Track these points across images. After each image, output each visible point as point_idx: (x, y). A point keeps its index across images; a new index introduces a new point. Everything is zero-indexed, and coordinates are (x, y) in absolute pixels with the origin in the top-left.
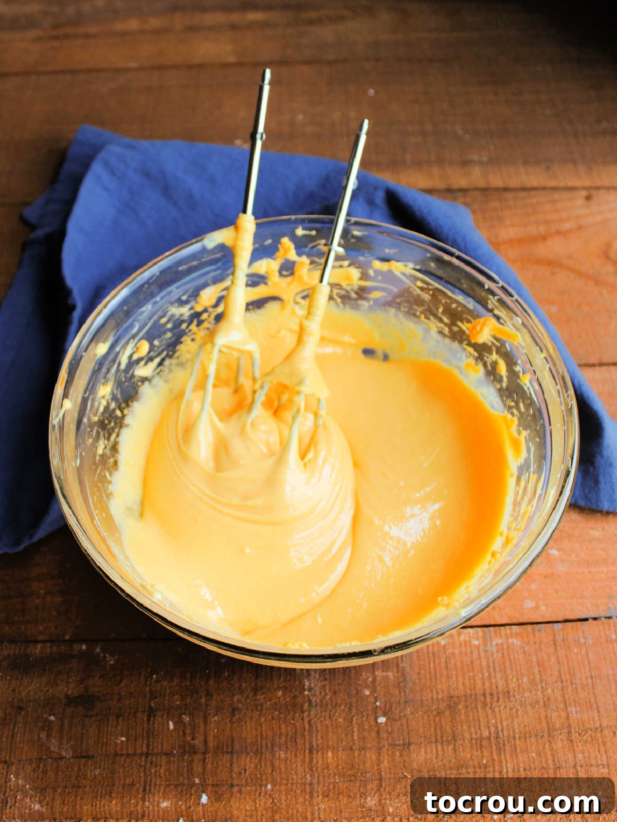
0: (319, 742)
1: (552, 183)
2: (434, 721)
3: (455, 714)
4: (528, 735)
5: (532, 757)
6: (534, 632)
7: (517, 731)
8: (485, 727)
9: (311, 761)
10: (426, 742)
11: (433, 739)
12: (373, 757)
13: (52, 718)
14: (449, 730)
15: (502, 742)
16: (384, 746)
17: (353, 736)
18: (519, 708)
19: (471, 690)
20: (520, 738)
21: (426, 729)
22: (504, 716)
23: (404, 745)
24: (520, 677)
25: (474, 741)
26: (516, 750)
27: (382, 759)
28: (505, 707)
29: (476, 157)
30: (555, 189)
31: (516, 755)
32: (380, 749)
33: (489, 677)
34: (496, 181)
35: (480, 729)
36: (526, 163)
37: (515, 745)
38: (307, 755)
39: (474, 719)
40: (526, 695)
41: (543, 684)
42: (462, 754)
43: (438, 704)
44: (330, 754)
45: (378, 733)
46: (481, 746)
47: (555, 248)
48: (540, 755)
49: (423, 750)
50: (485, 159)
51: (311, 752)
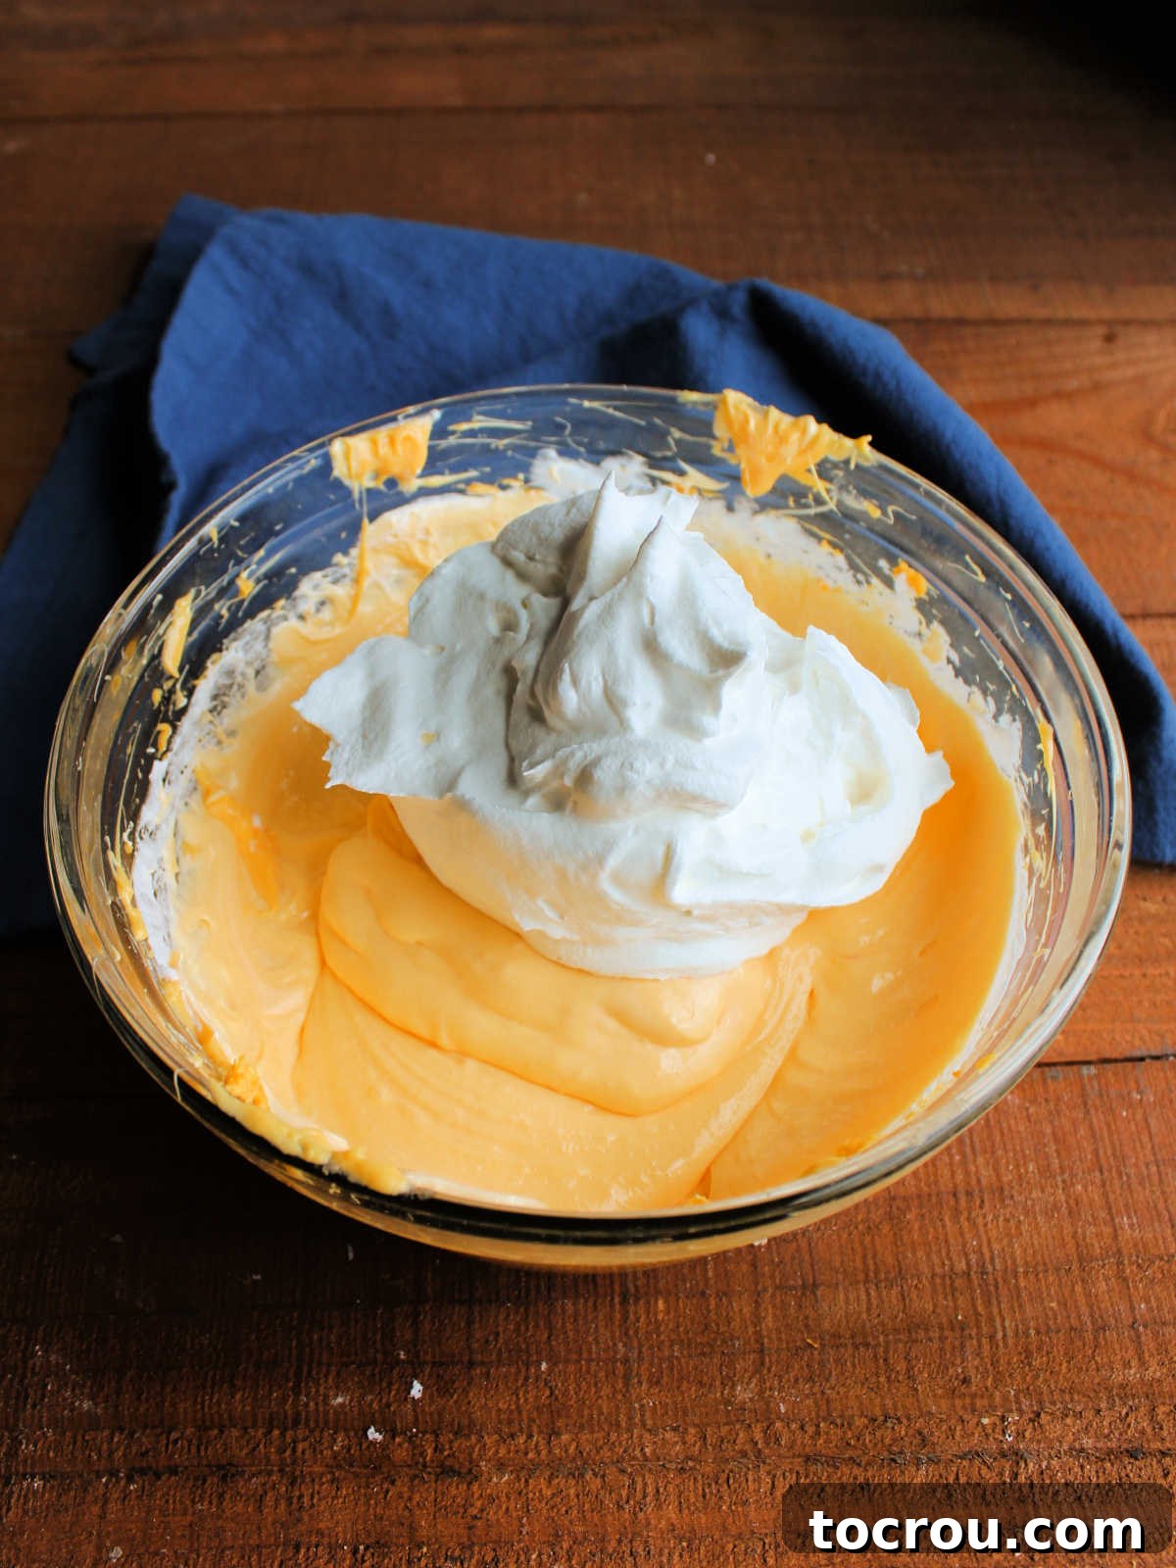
0: (639, 1283)
1: (1042, 313)
2: (862, 1243)
3: (901, 1230)
4: (1040, 1268)
5: (1052, 1309)
6: (1044, 1081)
7: (1019, 1261)
8: (959, 1255)
9: (625, 1318)
10: (847, 1283)
11: (861, 1277)
12: (745, 1311)
13: (118, 1238)
14: (890, 1260)
15: (992, 1282)
16: (765, 1289)
17: (706, 1271)
18: (1022, 1218)
19: (929, 1186)
20: (1026, 1273)
21: (846, 1259)
22: (994, 1233)
23: (804, 1286)
24: (1022, 1162)
25: (938, 1281)
26: (1019, 1296)
27: (763, 1314)
28: (996, 1217)
29: (904, 268)
30: (1047, 322)
31: (1020, 1306)
32: (759, 1295)
33: (964, 1162)
34: (941, 305)
35: (950, 1259)
36: (994, 279)
37: (1017, 1286)
38: (618, 1307)
39: (937, 1238)
40: (1034, 1195)
41: (1066, 1175)
42: (916, 1304)
43: (869, 1212)
44: (661, 1304)
45: (754, 1265)
46: (954, 1290)
47: (1056, 418)
48: (1066, 1305)
49: (842, 1296)
50: (920, 271)
51: (624, 1301)
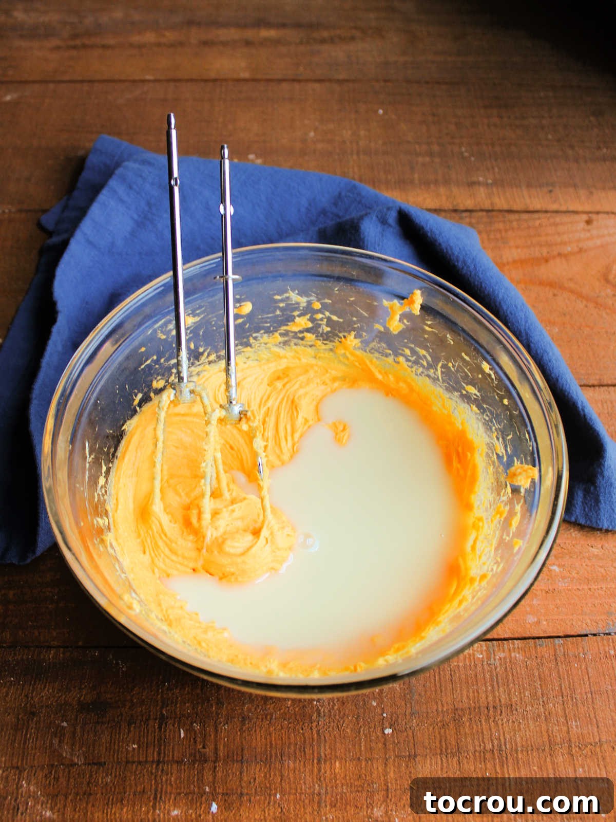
0: (326, 752)
1: (555, 207)
2: (439, 733)
3: (459, 726)
4: (530, 748)
5: (534, 770)
6: (536, 647)
7: (519, 745)
8: (488, 740)
9: (319, 770)
10: (431, 754)
11: (439, 751)
12: (379, 768)
13: (65, 724)
14: (454, 743)
15: (504, 755)
16: (390, 757)
17: (361, 746)
18: (521, 721)
19: (475, 703)
20: (522, 751)
21: (431, 742)
22: (506, 729)
23: (410, 756)
24: (522, 691)
25: (477, 754)
26: (518, 763)
27: (388, 770)
28: (508, 721)
29: (481, 179)
30: (557, 212)
31: (518, 768)
32: (387, 760)
33: (493, 691)
34: (500, 202)
35: (484, 743)
36: (529, 186)
37: (517, 758)
38: (316, 765)
39: (478, 731)
40: (528, 709)
41: (544, 699)
42: (466, 766)
43: (443, 717)
44: (337, 764)
45: (385, 744)
46: (485, 759)
47: (557, 270)
48: (541, 768)
49: (428, 761)
50: (490, 181)
51: (319, 762)
